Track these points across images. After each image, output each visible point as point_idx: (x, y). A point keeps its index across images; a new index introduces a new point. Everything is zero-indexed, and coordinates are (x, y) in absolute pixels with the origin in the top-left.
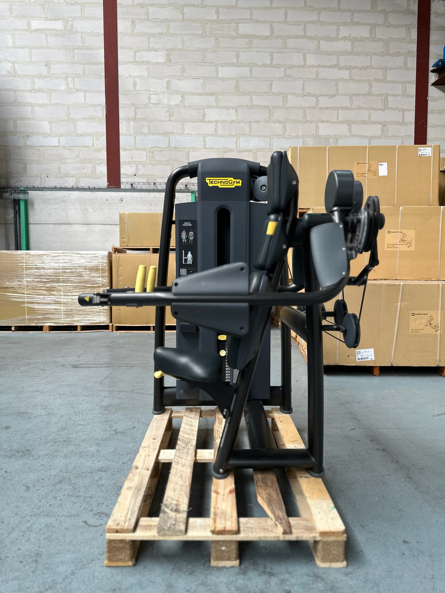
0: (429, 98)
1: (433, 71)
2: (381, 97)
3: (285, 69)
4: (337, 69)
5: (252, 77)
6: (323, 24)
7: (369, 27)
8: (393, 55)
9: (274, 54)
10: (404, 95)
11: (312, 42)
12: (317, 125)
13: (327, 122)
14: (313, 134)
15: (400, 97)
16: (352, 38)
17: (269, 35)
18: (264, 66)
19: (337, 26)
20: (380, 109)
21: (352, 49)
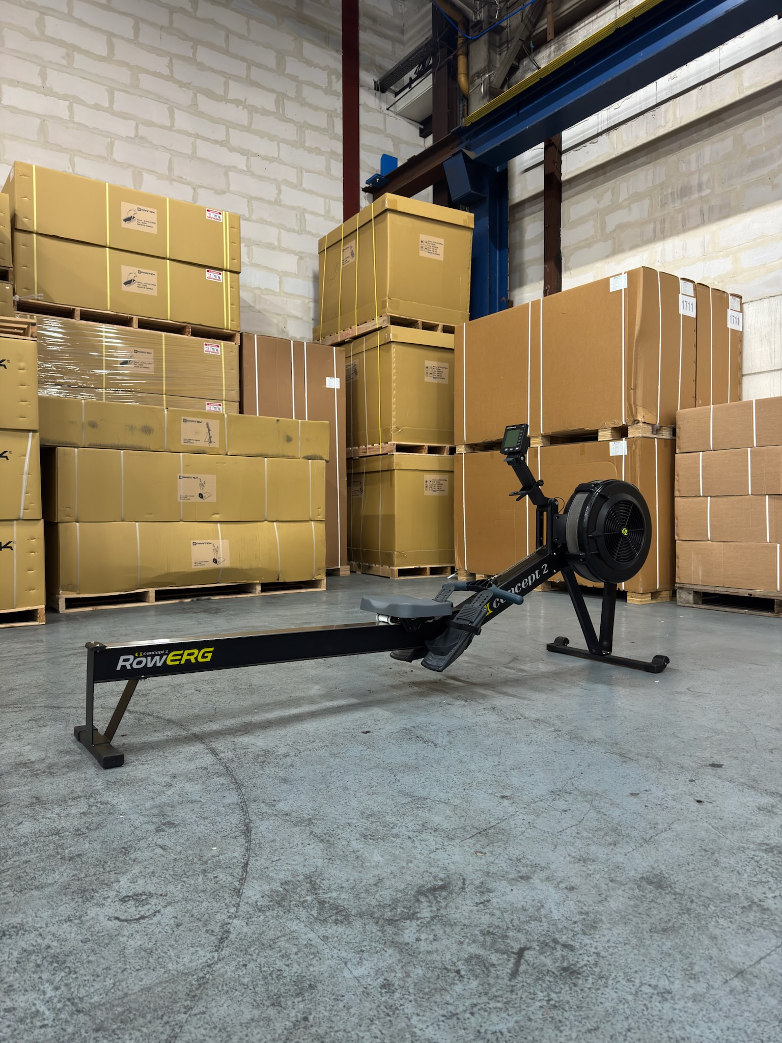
1: (365, 190)
2: (295, 212)
3: (137, 126)
4: (225, 149)
5: (74, 122)
6: (201, 66)
7: (274, 96)
8: (310, 150)
9: (116, 92)
10: (327, 215)
11: (184, 91)
15: (322, 218)
16: (249, 105)
17: (105, 55)
18: (97, 107)
19: (223, 79)
20: (294, 231)
21: (251, 124)
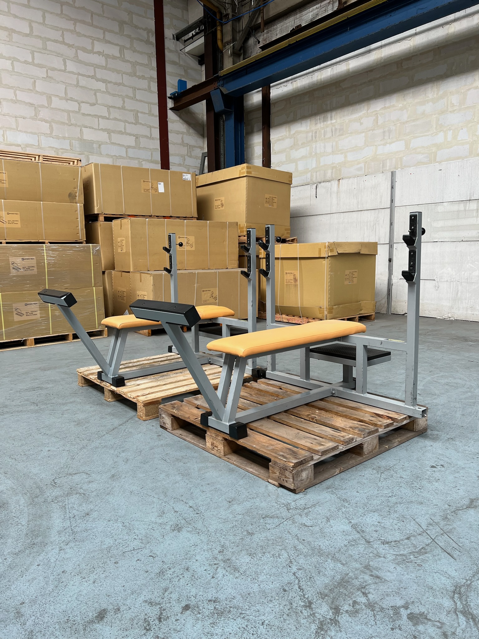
0: (168, 120)
1: (169, 98)
2: (132, 113)
3: (47, 71)
4: (94, 80)
5: (14, 72)
6: (79, 34)
7: (118, 48)
8: (139, 77)
9: (35, 53)
10: (150, 114)
11: (71, 49)
12: (81, 130)
13: (90, 128)
14: (79, 138)
15: (147, 115)
16: (105, 54)
17: (29, 33)
18: (26, 62)
19: (91, 40)
20: (132, 123)
21: (107, 65)
